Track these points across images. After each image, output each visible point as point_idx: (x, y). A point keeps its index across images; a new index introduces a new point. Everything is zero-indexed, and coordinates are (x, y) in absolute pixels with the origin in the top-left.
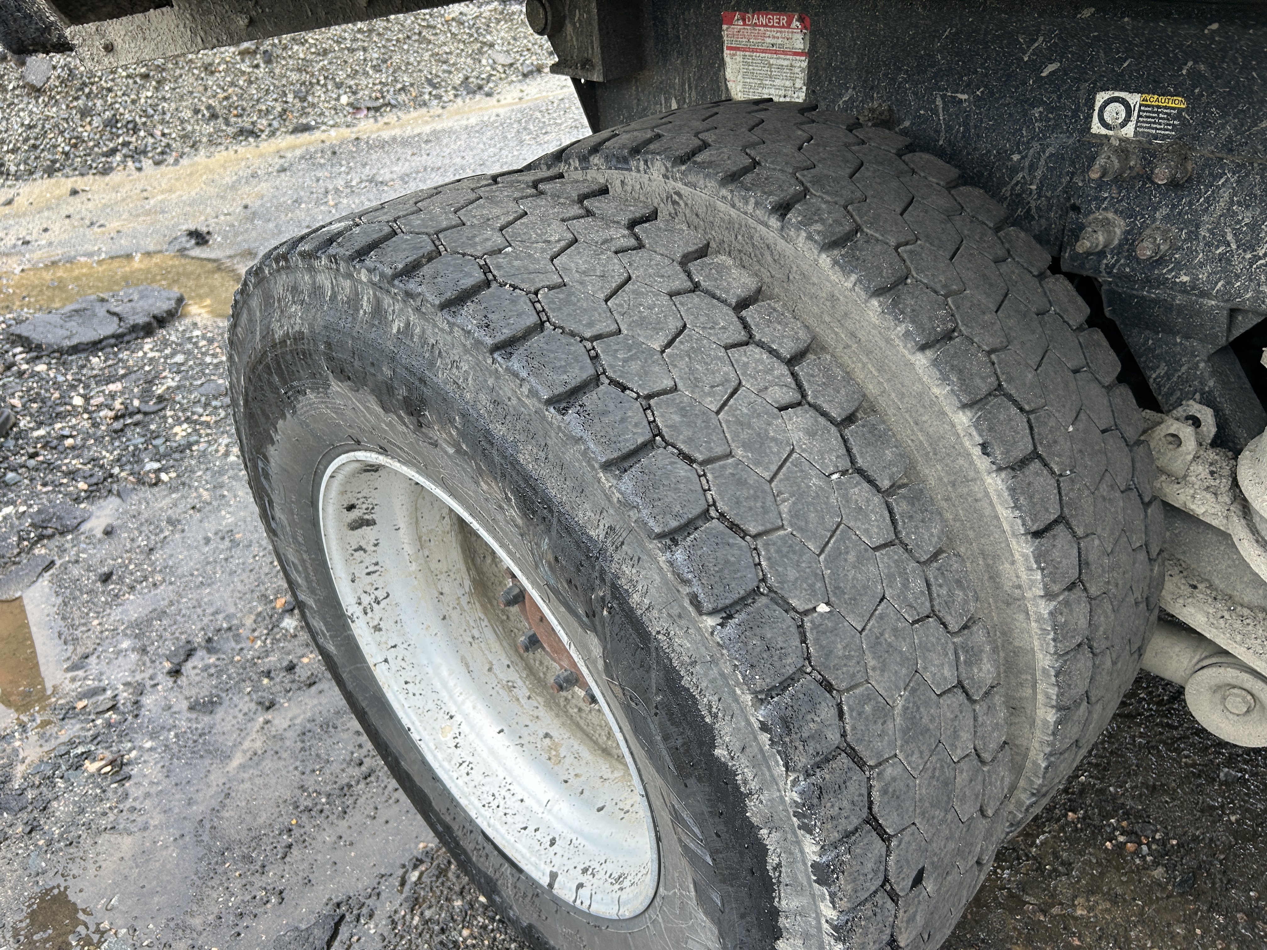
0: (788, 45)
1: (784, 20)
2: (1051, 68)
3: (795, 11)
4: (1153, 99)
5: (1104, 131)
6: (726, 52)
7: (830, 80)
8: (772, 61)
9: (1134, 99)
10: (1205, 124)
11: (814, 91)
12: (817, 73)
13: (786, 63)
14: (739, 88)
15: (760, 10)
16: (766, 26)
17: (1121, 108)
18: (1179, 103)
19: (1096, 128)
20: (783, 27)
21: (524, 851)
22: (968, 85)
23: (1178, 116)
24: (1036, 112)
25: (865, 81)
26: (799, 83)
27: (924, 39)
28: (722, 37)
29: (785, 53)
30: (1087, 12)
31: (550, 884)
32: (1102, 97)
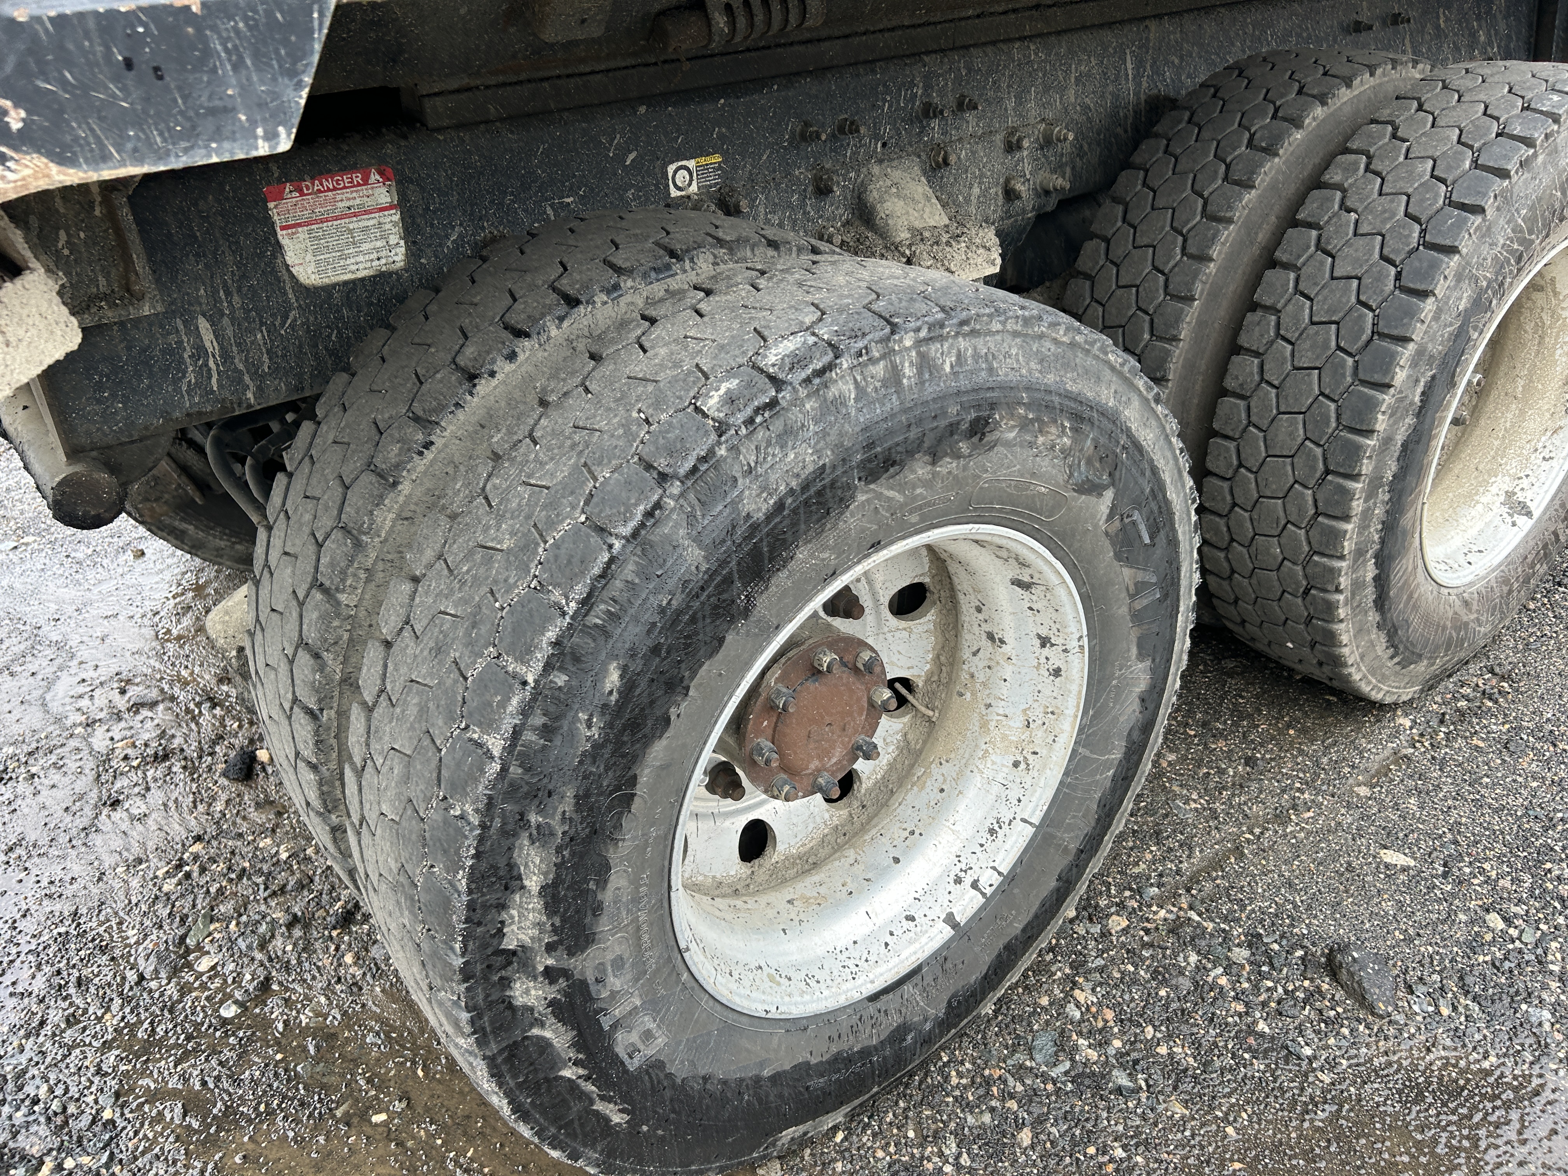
0: (369, 203)
1: (358, 178)
2: (632, 156)
3: (371, 165)
4: (703, 160)
5: (679, 193)
6: (280, 233)
7: (432, 225)
8: (351, 226)
9: (691, 164)
10: (735, 168)
11: (414, 243)
12: (413, 223)
13: (371, 222)
14: (311, 268)
15: (321, 173)
16: (335, 189)
17: (685, 173)
18: (717, 159)
19: (674, 193)
20: (359, 185)
21: (912, 949)
22: (571, 189)
23: (720, 168)
24: (630, 194)
25: (471, 215)
26: (394, 240)
27: (521, 160)
28: (270, 217)
29: (367, 212)
30: (643, 109)
31: (955, 925)
32: (671, 169)
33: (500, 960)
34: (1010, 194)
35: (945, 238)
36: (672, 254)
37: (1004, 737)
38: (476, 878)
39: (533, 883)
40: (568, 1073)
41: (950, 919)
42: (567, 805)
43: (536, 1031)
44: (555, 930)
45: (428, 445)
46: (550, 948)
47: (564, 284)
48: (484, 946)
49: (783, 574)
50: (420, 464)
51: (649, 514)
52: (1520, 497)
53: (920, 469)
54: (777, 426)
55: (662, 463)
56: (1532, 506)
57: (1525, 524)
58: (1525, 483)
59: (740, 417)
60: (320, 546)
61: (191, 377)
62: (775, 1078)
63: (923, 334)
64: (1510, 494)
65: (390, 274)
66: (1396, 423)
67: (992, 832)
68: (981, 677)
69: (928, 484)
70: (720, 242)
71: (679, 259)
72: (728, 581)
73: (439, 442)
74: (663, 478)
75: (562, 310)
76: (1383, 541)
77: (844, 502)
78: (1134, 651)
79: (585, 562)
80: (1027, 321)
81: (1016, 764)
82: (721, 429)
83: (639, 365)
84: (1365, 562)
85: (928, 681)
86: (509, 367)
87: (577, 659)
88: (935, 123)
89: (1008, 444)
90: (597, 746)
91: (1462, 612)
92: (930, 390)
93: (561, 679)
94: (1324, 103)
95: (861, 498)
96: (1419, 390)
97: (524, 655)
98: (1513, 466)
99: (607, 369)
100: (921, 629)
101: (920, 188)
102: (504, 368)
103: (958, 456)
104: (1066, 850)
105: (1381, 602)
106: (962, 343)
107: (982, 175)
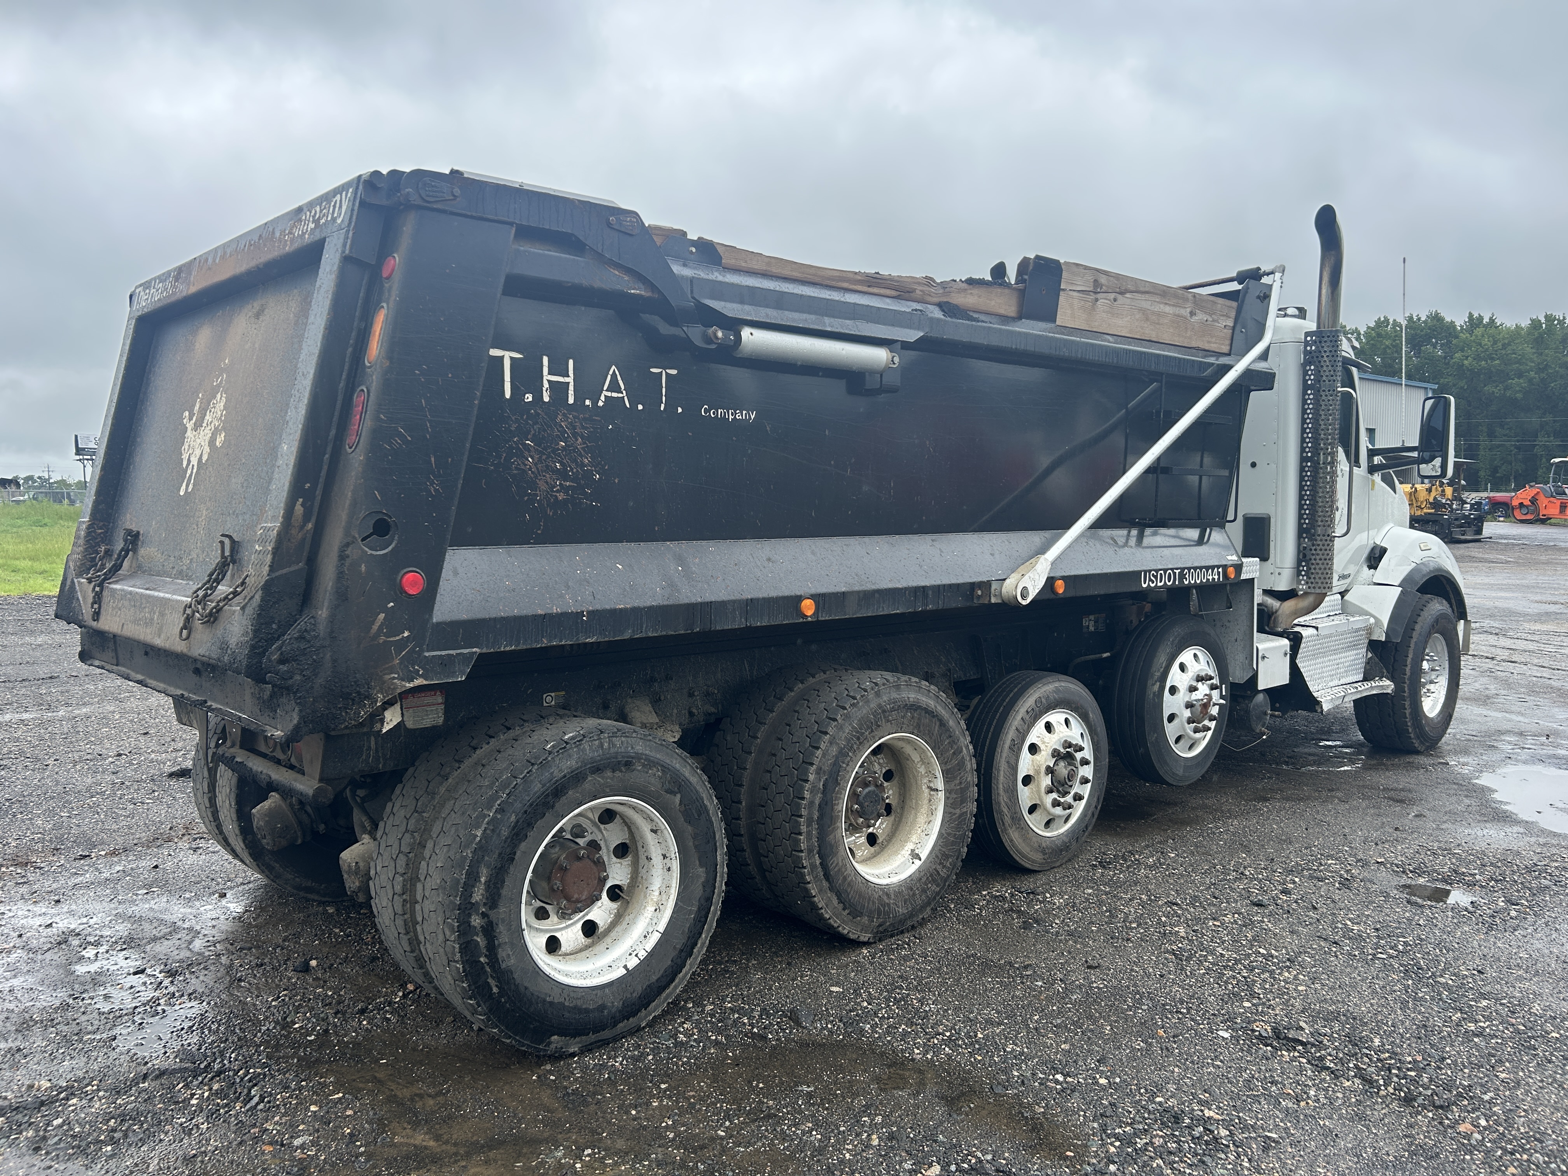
0: (435, 701)
1: (433, 693)
2: (531, 690)
4: (558, 693)
5: (547, 704)
7: (454, 711)
8: (427, 710)
9: (553, 694)
10: (568, 697)
11: (449, 714)
12: (448, 709)
13: (434, 708)
14: (411, 723)
16: (425, 697)
17: (550, 697)
18: (562, 695)
19: (545, 704)
20: (433, 695)
21: (609, 975)
23: (563, 697)
24: (530, 701)
25: (469, 708)
26: (440, 715)
29: (433, 705)
30: (536, 675)
31: (627, 969)
32: (545, 696)
33: (469, 906)
34: (691, 714)
35: (655, 726)
36: (542, 717)
37: (652, 899)
38: (468, 874)
39: (483, 880)
40: (482, 959)
41: (625, 967)
42: (496, 856)
43: (475, 938)
44: (487, 898)
45: (459, 768)
46: (485, 904)
47: (506, 724)
48: (465, 900)
49: (564, 797)
50: (456, 773)
51: (528, 773)
52: (917, 851)
53: (609, 774)
54: (566, 754)
55: (533, 761)
56: (921, 855)
57: (918, 863)
58: (919, 846)
59: (556, 750)
60: (417, 800)
61: (364, 757)
62: (551, 1003)
63: (611, 735)
64: (913, 851)
65: (437, 726)
66: (814, 796)
67: (645, 937)
68: (644, 877)
69: (612, 779)
70: (558, 715)
71: (544, 718)
72: (548, 795)
73: (462, 767)
74: (533, 764)
75: (505, 730)
76: (819, 846)
77: (585, 778)
78: (697, 862)
79: (509, 784)
80: (645, 735)
81: (656, 910)
82: (550, 753)
83: (529, 740)
84: (814, 855)
85: (628, 886)
86: (487, 746)
87: (504, 811)
88: (656, 684)
89: (638, 770)
90: (507, 838)
91: (885, 898)
92: (612, 750)
93: (499, 816)
94: (802, 683)
95: (590, 778)
96: (822, 784)
97: (490, 809)
98: (914, 838)
99: (519, 742)
100: (626, 863)
101: (648, 708)
102: (485, 747)
103: (621, 771)
104: (675, 948)
105: (827, 876)
106: (623, 739)
107: (678, 705)
